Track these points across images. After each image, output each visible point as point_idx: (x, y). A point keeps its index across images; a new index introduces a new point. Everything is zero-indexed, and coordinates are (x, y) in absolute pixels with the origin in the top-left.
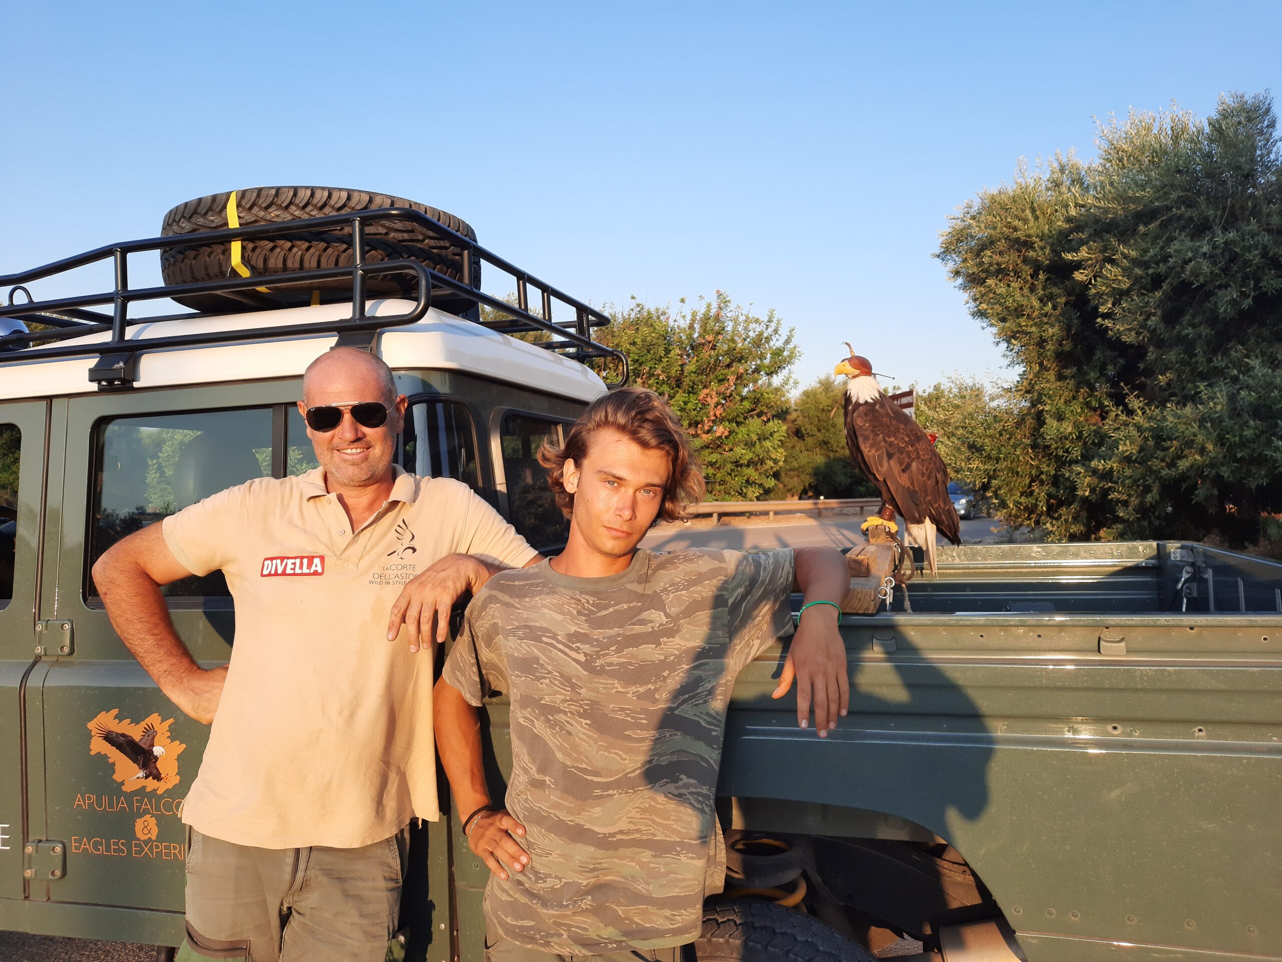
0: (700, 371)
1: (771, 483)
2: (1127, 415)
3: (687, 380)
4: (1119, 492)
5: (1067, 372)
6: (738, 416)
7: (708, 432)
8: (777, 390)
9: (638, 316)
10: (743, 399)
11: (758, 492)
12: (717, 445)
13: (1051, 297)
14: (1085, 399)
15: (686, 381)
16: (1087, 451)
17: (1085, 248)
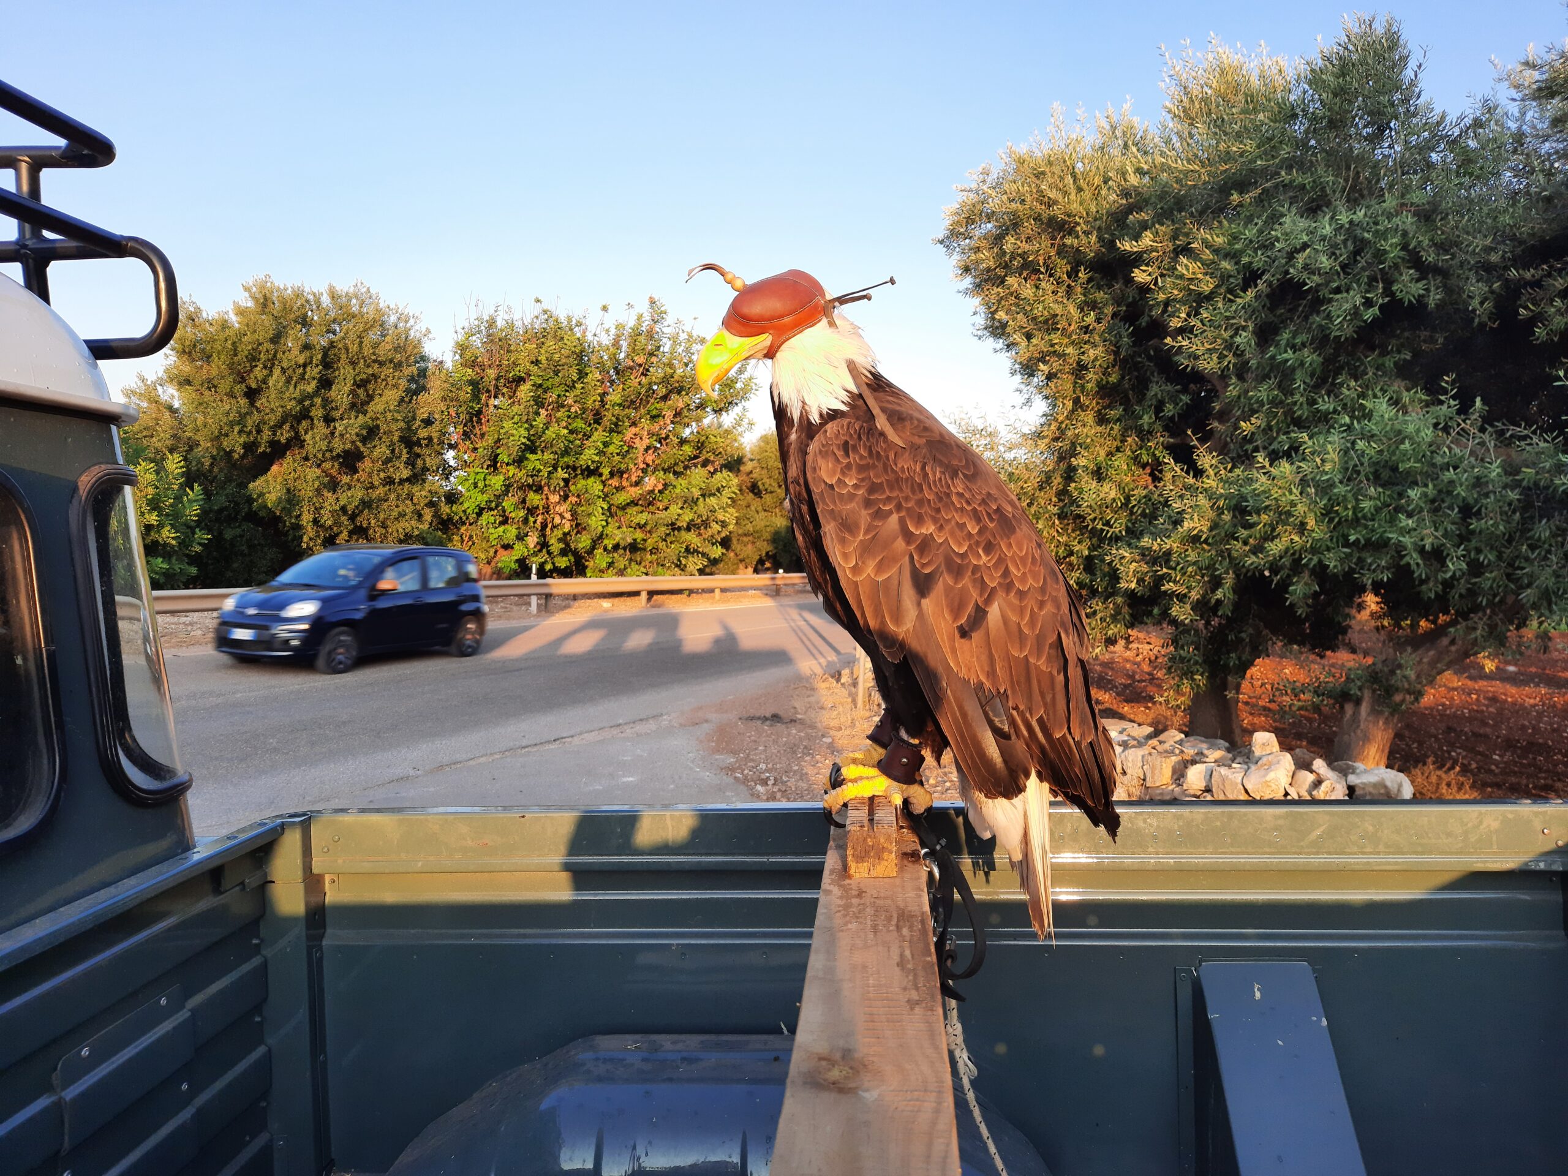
0: (629, 403)
1: (717, 552)
2: (1195, 476)
3: (609, 415)
4: (1175, 582)
5: (1113, 413)
6: (676, 464)
7: (637, 484)
8: (727, 432)
9: (545, 326)
10: (683, 442)
11: (699, 562)
12: (648, 502)
13: (1093, 306)
14: (1133, 452)
15: (608, 417)
16: (1133, 524)
17: (1148, 233)
